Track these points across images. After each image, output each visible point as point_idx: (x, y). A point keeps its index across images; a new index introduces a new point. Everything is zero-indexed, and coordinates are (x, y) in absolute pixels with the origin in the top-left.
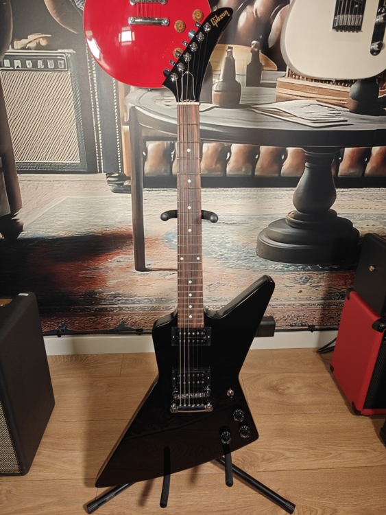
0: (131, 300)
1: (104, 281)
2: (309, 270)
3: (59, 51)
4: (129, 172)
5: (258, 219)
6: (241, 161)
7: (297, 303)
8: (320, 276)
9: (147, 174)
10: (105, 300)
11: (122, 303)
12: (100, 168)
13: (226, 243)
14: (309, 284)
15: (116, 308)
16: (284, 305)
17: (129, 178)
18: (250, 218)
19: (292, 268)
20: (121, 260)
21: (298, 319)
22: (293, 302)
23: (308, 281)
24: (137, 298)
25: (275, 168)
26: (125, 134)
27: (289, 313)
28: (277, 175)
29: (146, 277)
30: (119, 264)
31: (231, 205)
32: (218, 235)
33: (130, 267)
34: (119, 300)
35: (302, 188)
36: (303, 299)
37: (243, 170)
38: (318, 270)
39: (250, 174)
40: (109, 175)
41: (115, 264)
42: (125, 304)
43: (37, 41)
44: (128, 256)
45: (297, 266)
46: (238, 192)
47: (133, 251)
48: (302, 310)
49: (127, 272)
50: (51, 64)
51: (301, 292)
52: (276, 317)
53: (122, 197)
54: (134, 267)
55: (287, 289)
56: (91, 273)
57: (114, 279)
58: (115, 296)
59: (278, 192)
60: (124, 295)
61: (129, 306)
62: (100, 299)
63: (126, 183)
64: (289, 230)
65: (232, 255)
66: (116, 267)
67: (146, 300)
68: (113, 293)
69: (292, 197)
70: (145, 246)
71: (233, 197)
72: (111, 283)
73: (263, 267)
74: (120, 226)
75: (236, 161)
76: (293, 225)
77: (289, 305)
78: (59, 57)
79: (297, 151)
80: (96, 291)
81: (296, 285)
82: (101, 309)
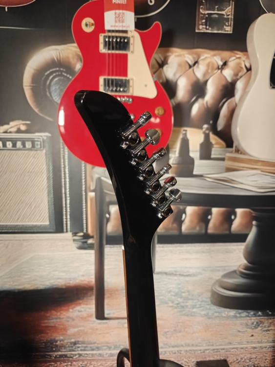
0: (91, 347)
1: (65, 329)
2: (259, 316)
3: (37, 134)
4: (93, 232)
5: (212, 271)
6: (195, 221)
7: (249, 346)
8: (270, 321)
9: (110, 233)
10: (65, 347)
11: (81, 350)
12: (67, 229)
13: (182, 292)
14: (260, 328)
15: (76, 355)
16: (237, 348)
17: (92, 237)
18: (204, 270)
19: (244, 314)
20: (83, 310)
21: (250, 361)
22: (245, 346)
23: (259, 326)
24: (96, 345)
25: (226, 226)
26: (91, 200)
27: (242, 356)
28: (227, 232)
29: (106, 325)
30: (80, 313)
31: (186, 259)
32: (174, 286)
33: (90, 316)
34: (79, 347)
35: (251, 243)
36: (255, 343)
37: (198, 228)
38: (268, 315)
39: (203, 231)
40: (75, 234)
41: (76, 313)
42: (84, 350)
43: (18, 127)
44: (89, 306)
45: (249, 313)
46: (193, 248)
47: (94, 302)
48: (254, 353)
49: (88, 321)
50: (28, 145)
51: (252, 336)
52: (230, 360)
53: (86, 253)
54: (94, 316)
55: (240, 334)
56: (53, 322)
57: (74, 327)
58: (75, 343)
59: (229, 247)
60: (83, 343)
61: (88, 352)
62: (60, 347)
63: (90, 241)
64: (240, 280)
65: (188, 304)
66: (77, 316)
67: (105, 348)
68: (73, 340)
69: (242, 251)
70: (106, 296)
71: (188, 252)
72: (71, 331)
73: (216, 314)
74: (82, 278)
75: (191, 221)
76: (243, 275)
77: (242, 348)
78: (36, 139)
79: (246, 212)
80: (57, 338)
81: (248, 330)
82: (61, 356)
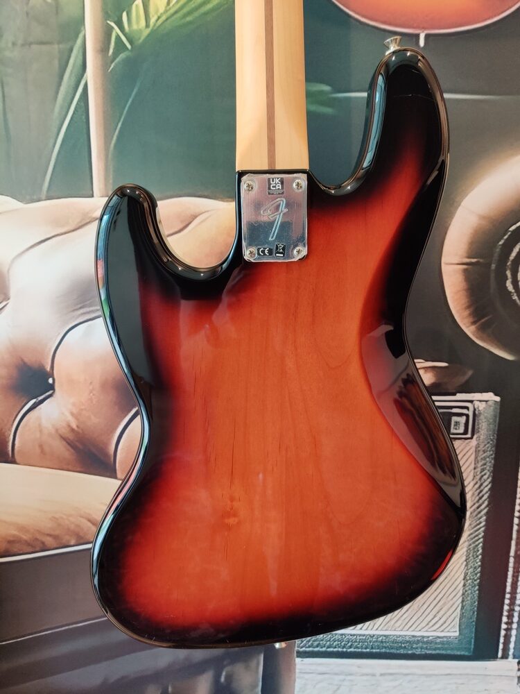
3: (460, 396)
12: (506, 649)
78: (455, 410)
